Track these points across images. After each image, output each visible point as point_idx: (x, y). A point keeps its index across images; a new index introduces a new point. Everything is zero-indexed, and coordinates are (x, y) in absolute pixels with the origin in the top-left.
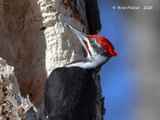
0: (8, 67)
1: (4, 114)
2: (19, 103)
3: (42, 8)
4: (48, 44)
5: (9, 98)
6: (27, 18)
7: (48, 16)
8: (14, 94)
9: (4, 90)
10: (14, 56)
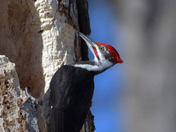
0: (10, 63)
1: (5, 103)
2: (19, 94)
3: (41, 14)
4: (45, 45)
5: (10, 90)
6: (28, 23)
7: (45, 21)
8: (14, 86)
9: (6, 83)
10: (16, 54)
